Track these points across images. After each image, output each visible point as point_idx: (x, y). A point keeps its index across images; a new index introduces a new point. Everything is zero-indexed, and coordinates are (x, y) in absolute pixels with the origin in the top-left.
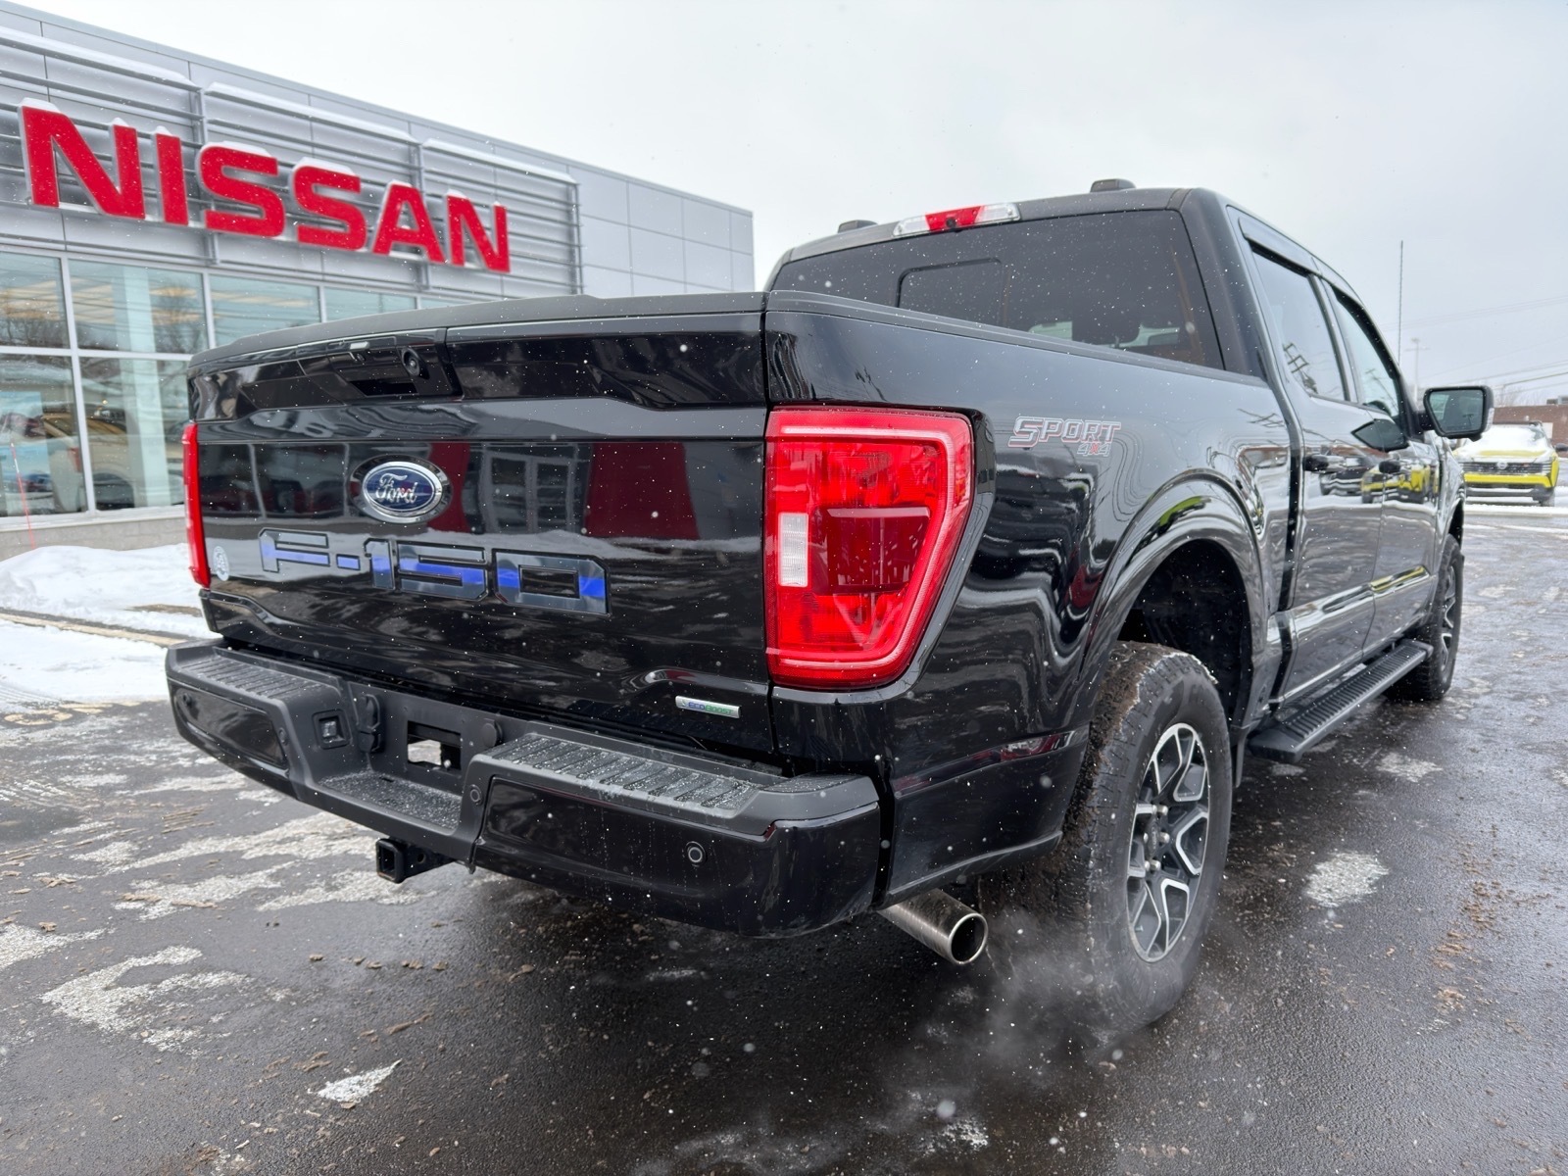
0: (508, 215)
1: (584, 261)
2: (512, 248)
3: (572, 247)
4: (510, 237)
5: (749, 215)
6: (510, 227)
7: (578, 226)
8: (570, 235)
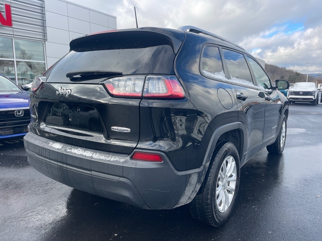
0: (12, 8)
1: (47, 25)
2: (13, 19)
3: (43, 20)
4: (13, 15)
5: (116, 18)
6: (12, 12)
7: (45, 14)
8: (43, 17)
